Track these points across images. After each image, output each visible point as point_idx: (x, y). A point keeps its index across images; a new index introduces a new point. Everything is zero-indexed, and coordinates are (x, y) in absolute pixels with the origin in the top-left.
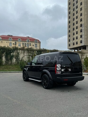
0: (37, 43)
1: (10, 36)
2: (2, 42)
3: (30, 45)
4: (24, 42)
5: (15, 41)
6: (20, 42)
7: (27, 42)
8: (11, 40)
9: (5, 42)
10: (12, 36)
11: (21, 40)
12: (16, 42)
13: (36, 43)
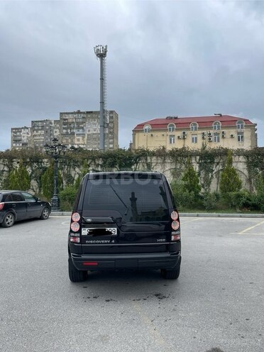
0: (242, 128)
1: (171, 118)
2: (152, 135)
3: (223, 136)
4: (205, 131)
5: (184, 129)
6: (196, 132)
7: (215, 129)
8: (173, 129)
9: (160, 134)
10: (176, 118)
11: (198, 126)
12: (184, 133)
13: (239, 130)
